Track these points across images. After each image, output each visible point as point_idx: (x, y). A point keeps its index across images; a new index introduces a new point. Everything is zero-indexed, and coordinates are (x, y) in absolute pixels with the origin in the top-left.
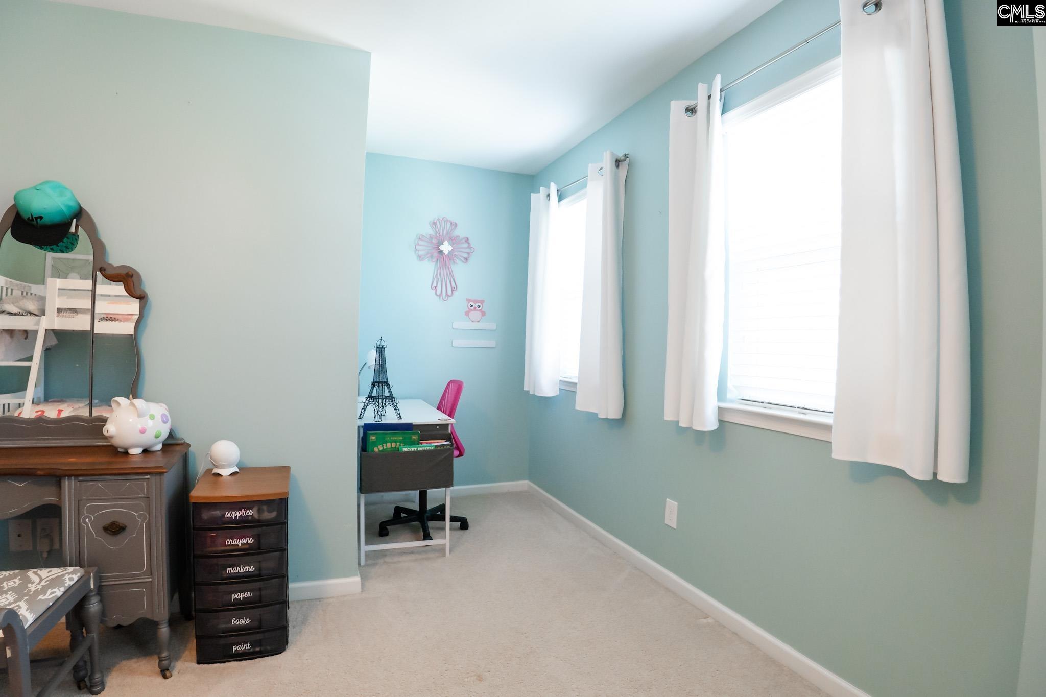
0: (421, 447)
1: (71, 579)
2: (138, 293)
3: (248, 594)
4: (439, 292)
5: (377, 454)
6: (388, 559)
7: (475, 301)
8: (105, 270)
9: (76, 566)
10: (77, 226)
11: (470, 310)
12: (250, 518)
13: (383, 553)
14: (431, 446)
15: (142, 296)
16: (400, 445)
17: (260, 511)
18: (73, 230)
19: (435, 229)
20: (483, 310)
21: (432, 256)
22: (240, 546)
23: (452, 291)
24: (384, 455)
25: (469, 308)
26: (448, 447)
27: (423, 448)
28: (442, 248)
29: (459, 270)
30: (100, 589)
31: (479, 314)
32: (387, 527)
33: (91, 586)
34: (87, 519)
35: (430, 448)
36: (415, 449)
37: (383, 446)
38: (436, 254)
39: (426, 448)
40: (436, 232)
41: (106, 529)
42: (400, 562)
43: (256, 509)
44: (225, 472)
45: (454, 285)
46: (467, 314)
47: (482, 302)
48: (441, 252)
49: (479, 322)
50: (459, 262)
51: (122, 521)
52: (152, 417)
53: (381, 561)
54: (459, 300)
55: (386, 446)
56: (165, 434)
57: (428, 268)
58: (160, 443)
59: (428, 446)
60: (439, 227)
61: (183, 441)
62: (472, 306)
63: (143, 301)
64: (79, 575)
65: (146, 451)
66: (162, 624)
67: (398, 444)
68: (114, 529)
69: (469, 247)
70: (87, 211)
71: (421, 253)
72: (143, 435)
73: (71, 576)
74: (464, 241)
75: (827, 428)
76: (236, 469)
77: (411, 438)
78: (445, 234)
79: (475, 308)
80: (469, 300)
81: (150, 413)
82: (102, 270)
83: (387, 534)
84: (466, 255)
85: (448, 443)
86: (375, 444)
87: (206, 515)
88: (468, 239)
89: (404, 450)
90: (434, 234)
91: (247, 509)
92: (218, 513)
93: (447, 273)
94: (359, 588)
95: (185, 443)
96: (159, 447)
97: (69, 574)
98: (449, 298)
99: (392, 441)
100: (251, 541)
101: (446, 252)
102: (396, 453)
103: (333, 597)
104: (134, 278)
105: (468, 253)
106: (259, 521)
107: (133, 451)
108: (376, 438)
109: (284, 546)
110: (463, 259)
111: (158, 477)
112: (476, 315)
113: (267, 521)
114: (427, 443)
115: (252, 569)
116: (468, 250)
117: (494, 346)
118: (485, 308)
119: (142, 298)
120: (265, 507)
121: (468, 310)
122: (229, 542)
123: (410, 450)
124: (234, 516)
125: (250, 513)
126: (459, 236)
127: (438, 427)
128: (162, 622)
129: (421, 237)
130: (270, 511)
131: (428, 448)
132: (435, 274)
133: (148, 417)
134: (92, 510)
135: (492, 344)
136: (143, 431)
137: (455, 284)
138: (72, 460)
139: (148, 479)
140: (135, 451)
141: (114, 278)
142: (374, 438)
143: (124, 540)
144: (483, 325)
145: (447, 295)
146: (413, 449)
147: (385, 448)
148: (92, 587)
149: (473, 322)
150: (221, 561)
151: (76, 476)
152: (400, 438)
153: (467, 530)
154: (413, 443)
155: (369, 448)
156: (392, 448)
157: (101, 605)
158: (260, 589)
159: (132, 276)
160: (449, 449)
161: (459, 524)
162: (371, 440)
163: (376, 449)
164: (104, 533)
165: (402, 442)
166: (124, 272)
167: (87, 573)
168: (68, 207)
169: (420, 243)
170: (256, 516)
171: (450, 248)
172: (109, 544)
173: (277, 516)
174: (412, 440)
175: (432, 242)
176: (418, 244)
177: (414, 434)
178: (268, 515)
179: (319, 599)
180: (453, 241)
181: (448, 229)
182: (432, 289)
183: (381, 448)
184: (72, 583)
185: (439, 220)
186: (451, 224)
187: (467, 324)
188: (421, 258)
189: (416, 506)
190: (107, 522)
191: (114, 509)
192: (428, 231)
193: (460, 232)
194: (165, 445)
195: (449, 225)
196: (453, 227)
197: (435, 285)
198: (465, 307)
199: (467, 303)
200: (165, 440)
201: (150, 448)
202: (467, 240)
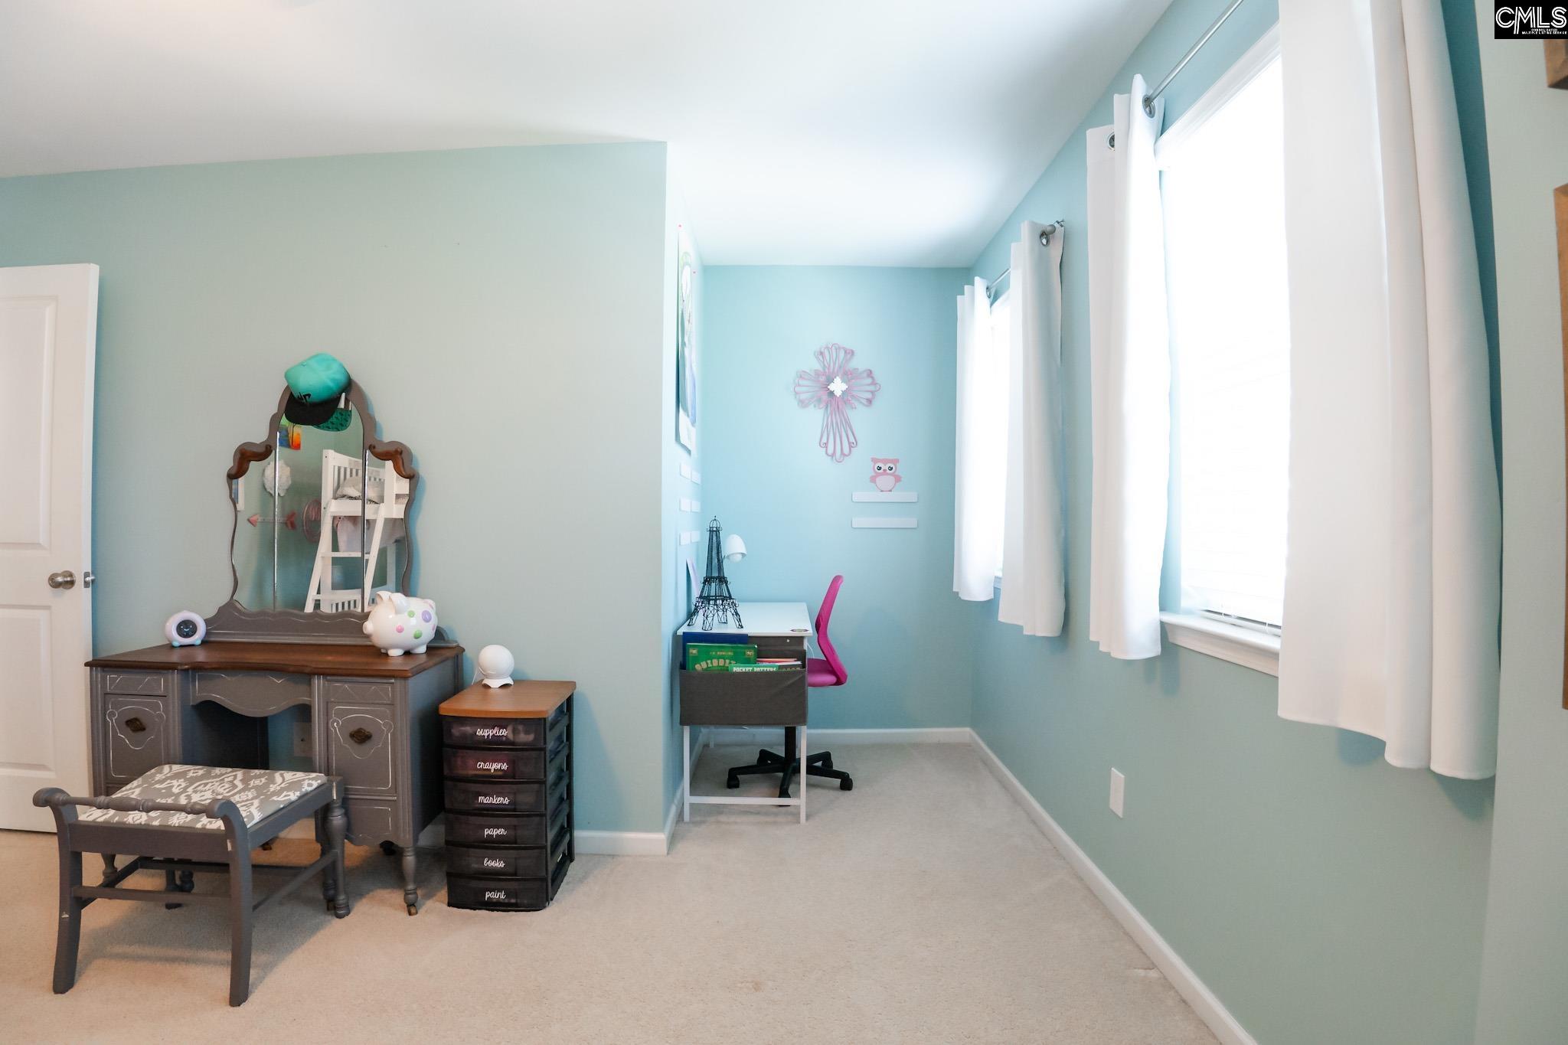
0: (759, 667)
1: (310, 785)
2: (409, 472)
3: (501, 832)
4: (830, 451)
5: (699, 673)
6: (723, 818)
7: (885, 461)
8: (374, 447)
9: (320, 772)
10: (347, 401)
11: (878, 475)
12: (504, 738)
13: (719, 809)
14: (773, 667)
15: (412, 475)
16: (730, 663)
17: (515, 731)
18: (342, 405)
19: (823, 362)
20: (897, 473)
21: (819, 400)
22: (492, 771)
23: (850, 447)
24: (709, 676)
25: (876, 472)
26: (798, 669)
27: (762, 669)
28: (832, 387)
29: (859, 417)
30: (345, 802)
31: (892, 479)
32: (738, 776)
33: (332, 796)
34: (335, 724)
35: (772, 669)
36: (751, 668)
37: (707, 664)
38: (825, 397)
39: (765, 669)
40: (824, 365)
41: (352, 736)
42: (736, 823)
43: (510, 728)
44: (495, 683)
45: (852, 439)
46: (873, 479)
47: (896, 461)
48: (832, 393)
49: (891, 491)
50: (860, 407)
51: (368, 729)
52: (411, 614)
53: (712, 819)
54: (860, 461)
55: (712, 663)
56: (428, 634)
57: (815, 417)
58: (423, 644)
59: (769, 666)
60: (828, 358)
61: (455, 644)
62: (879, 468)
63: (414, 480)
64: (319, 781)
65: (408, 653)
66: (408, 851)
67: (728, 661)
68: (361, 737)
69: (874, 383)
70: (357, 382)
71: (803, 397)
72: (402, 634)
73: (311, 782)
74: (865, 375)
75: (1272, 655)
76: (509, 681)
77: (745, 653)
78: (836, 370)
79: (885, 470)
80: (875, 460)
81: (410, 610)
82: (372, 448)
83: (737, 786)
84: (869, 396)
85: (799, 663)
86: (697, 660)
87: (457, 731)
88: (871, 371)
89: (735, 669)
90: (821, 369)
91: (501, 727)
92: (468, 729)
93: (841, 421)
94: (663, 848)
95: (458, 646)
96: (423, 649)
97: (309, 779)
98: (846, 458)
99: (719, 658)
100: (505, 767)
101: (838, 393)
102: (725, 675)
103: (628, 856)
104: (404, 455)
105: (872, 392)
106: (513, 743)
107: (393, 653)
108: (698, 652)
109: (543, 777)
110: (864, 402)
111: (403, 682)
112: (886, 481)
113: (525, 744)
114: (770, 662)
115: (506, 801)
116: (872, 388)
117: (915, 526)
118: (900, 470)
119: (412, 477)
120: (520, 727)
121: (873, 474)
122: (481, 765)
123: (744, 670)
124: (486, 735)
125: (504, 732)
126: (857, 369)
127: (788, 641)
128: (407, 850)
129: (802, 375)
130: (527, 732)
131: (768, 669)
132: (825, 423)
133: (406, 614)
134: (341, 714)
135: (912, 522)
136: (400, 630)
137: (855, 438)
138: (330, 658)
139: (393, 683)
140: (395, 653)
141: (384, 456)
142: (695, 651)
143: (369, 748)
144: (896, 496)
145: (842, 453)
146: (747, 669)
147: (710, 665)
148: (335, 798)
149: (882, 491)
150: (474, 787)
151: (325, 675)
152: (730, 653)
153: (851, 792)
154: (748, 661)
155: (690, 665)
156: (718, 666)
157: (345, 819)
158: (515, 827)
159: (401, 453)
160: (799, 672)
161: (838, 782)
162: (691, 655)
163: (697, 667)
164: (350, 739)
165: (731, 658)
166: (392, 449)
167: (330, 782)
168: (333, 380)
169: (802, 382)
170: (511, 737)
171: (844, 387)
172: (357, 753)
173: (535, 739)
174: (747, 656)
175: (819, 381)
176: (799, 385)
177: (749, 648)
178: (525, 738)
179: (613, 856)
180: (849, 376)
181: (841, 361)
182: (820, 445)
183: (704, 665)
184: (310, 789)
185: (827, 348)
186: (846, 352)
187: (873, 495)
188: (803, 404)
189: (781, 752)
190: (353, 728)
191: (361, 715)
192: (813, 365)
193: (859, 363)
194: (431, 649)
195: (842, 354)
196: (849, 356)
197: (824, 440)
198: (869, 470)
199: (872, 464)
200: (431, 642)
201: (413, 649)
202: (870, 374)
